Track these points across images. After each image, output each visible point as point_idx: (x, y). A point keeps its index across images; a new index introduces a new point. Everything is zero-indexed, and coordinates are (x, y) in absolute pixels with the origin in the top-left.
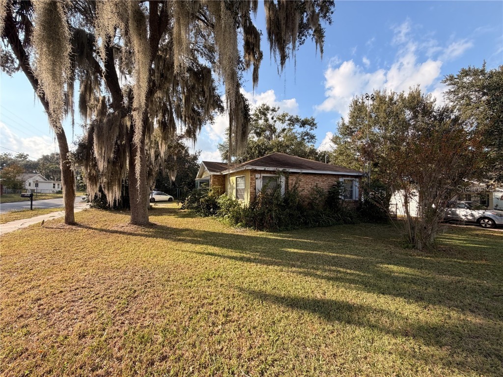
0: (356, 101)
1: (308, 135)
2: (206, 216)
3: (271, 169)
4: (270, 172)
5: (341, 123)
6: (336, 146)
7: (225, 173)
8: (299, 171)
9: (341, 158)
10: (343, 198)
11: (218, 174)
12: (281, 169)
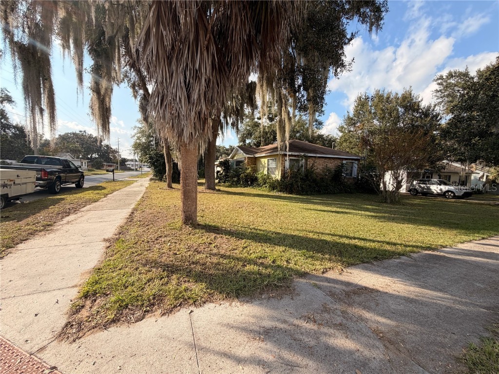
0: (360, 97)
1: (316, 122)
2: (245, 187)
3: (296, 154)
4: (295, 156)
5: (346, 116)
6: (342, 134)
7: (257, 155)
8: (315, 155)
9: (345, 144)
10: (345, 175)
11: (252, 156)
12: (302, 154)
